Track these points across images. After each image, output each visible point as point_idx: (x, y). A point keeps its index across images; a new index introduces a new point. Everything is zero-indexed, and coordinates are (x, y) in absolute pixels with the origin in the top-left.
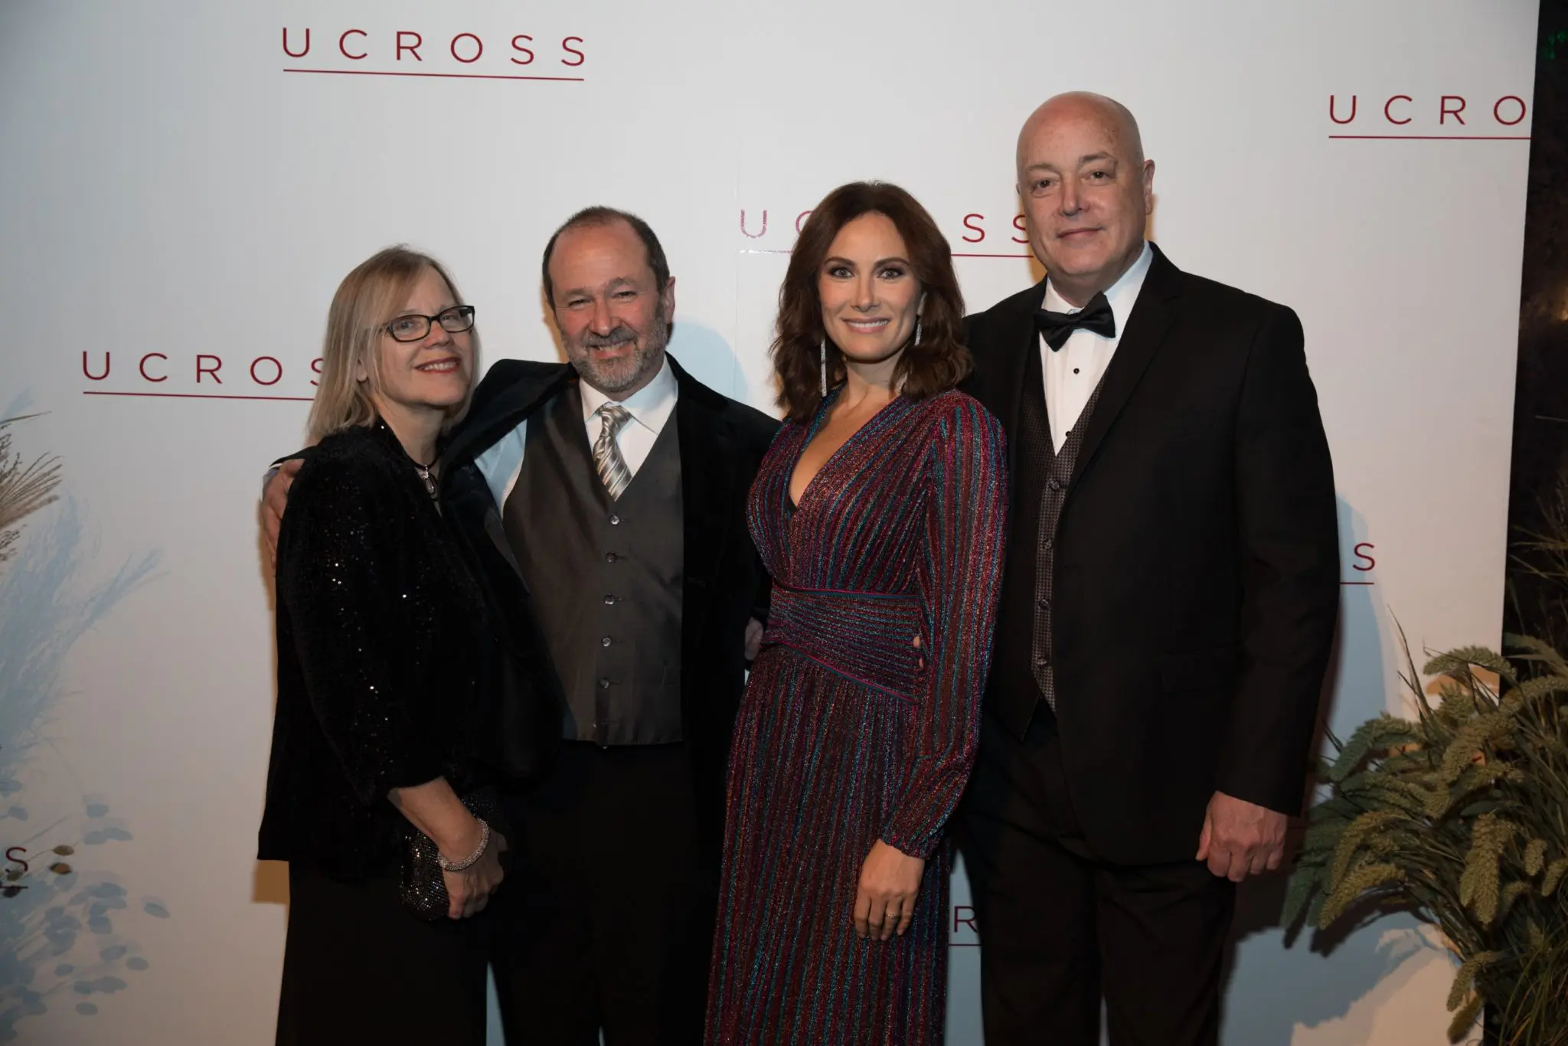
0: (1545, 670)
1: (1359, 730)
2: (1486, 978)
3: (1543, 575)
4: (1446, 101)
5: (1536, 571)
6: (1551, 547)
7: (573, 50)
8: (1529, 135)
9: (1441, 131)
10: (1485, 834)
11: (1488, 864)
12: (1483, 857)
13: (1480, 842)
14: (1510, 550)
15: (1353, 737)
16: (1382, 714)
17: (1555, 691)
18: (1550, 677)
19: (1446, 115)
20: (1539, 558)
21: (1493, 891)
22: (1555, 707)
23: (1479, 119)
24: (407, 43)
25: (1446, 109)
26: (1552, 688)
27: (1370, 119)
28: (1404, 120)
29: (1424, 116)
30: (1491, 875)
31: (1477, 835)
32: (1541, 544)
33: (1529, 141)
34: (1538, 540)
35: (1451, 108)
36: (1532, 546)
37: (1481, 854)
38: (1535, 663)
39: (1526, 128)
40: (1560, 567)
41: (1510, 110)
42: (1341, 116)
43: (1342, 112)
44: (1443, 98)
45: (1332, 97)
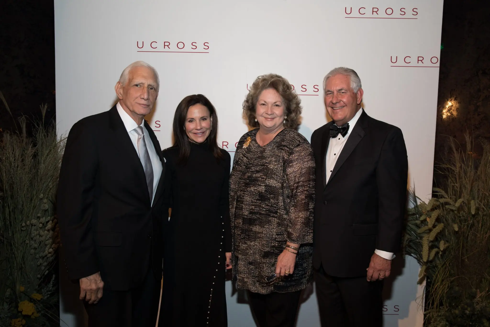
0: (442, 197)
2: (427, 270)
3: (443, 173)
4: (419, 58)
5: (441, 173)
6: (443, 166)
7: (206, 46)
8: (439, 66)
9: (418, 65)
11: (426, 247)
12: (425, 245)
13: (424, 242)
14: (434, 167)
17: (444, 202)
18: (443, 199)
19: (419, 61)
20: (440, 169)
21: (427, 254)
22: (444, 205)
23: (427, 62)
24: (167, 45)
26: (444, 201)
27: (401, 62)
28: (409, 62)
29: (414, 61)
30: (427, 250)
31: (424, 240)
32: (441, 165)
33: (439, 68)
34: (440, 165)
35: (420, 59)
36: (439, 166)
38: (440, 195)
39: (438, 64)
40: (445, 171)
41: (434, 60)
42: (393, 61)
43: (394, 60)
44: (418, 57)
45: (391, 57)
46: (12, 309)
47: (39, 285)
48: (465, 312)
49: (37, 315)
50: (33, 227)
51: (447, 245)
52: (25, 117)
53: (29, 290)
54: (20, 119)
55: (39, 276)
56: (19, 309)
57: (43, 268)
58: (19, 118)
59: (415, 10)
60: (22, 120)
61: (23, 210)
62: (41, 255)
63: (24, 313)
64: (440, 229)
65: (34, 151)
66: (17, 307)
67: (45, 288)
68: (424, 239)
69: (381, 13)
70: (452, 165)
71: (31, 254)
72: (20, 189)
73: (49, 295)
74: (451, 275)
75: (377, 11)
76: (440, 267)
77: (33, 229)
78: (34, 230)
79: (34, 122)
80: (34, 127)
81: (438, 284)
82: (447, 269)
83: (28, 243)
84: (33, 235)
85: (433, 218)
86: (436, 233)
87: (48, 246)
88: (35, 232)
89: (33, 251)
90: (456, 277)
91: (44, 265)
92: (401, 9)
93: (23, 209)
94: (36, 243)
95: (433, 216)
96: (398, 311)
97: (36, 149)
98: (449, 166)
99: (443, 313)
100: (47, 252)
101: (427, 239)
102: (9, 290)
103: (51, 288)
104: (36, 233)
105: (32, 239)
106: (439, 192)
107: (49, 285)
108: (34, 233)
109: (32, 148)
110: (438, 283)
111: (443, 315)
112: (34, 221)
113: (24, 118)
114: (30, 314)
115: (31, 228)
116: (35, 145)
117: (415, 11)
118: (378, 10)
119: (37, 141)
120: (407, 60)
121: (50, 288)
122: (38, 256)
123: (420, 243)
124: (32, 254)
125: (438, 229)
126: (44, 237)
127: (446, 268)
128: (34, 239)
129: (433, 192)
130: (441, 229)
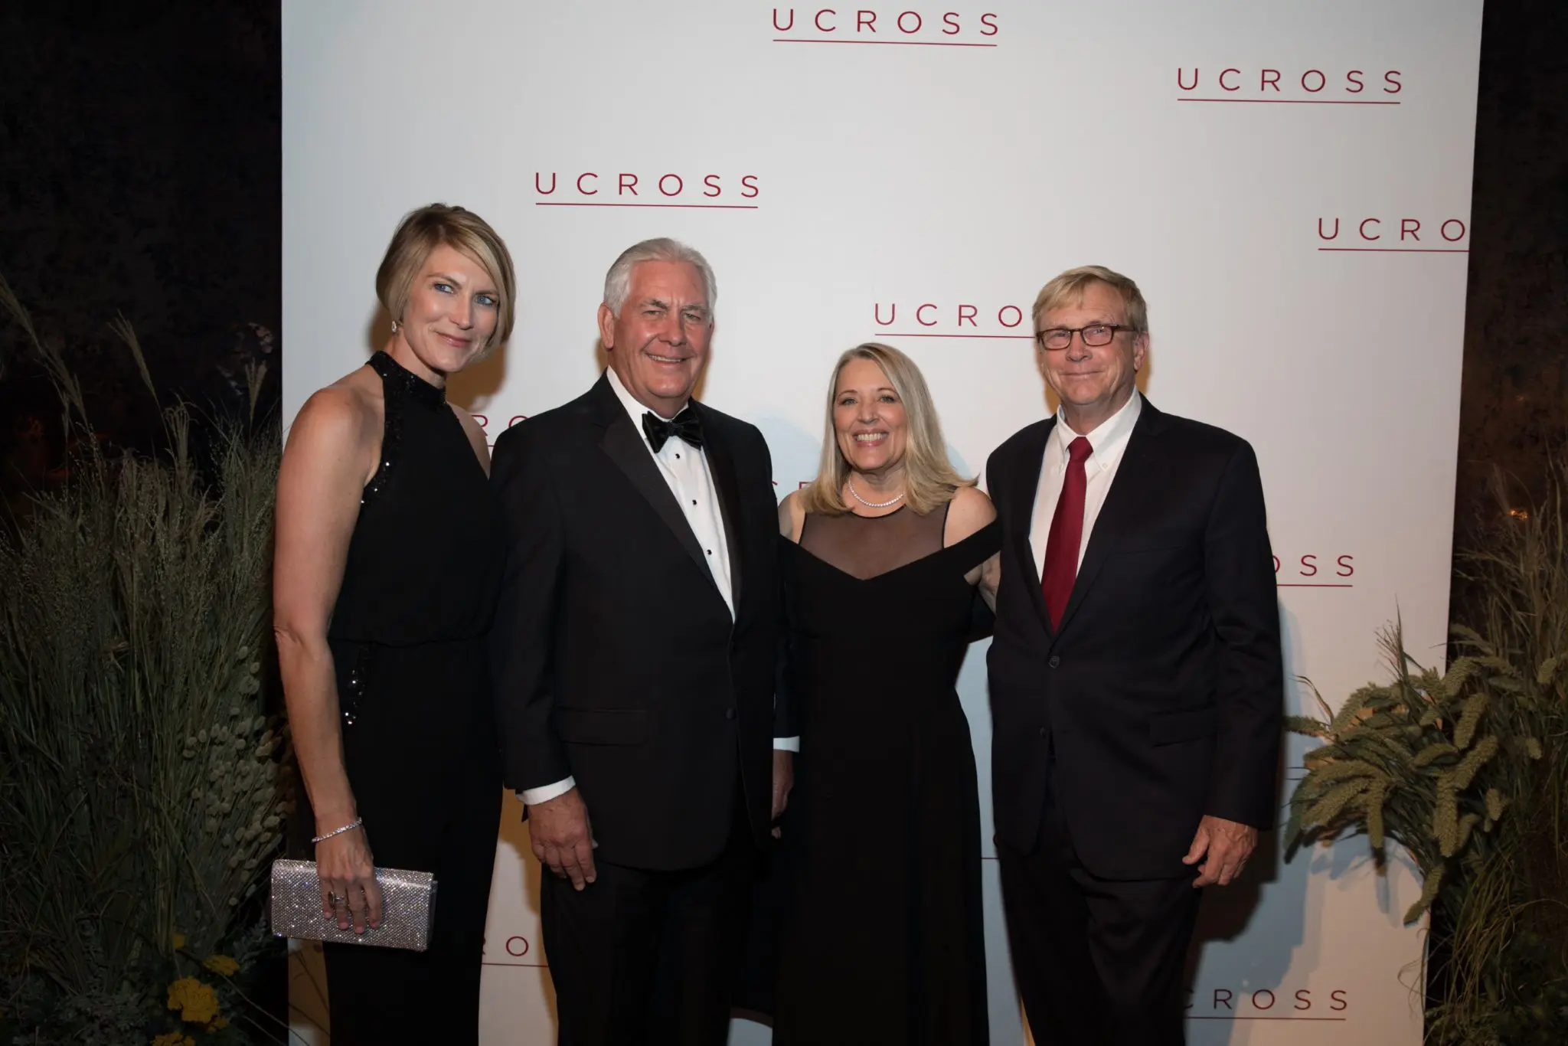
1: (1353, 696)
3: (1471, 579)
4: (1406, 223)
6: (1473, 557)
7: (750, 186)
8: (1467, 248)
9: (1401, 245)
10: (1446, 789)
11: (1449, 812)
12: (1445, 806)
13: (1443, 795)
15: (1348, 701)
16: (1369, 684)
19: (1405, 233)
21: (1452, 833)
23: (1430, 236)
24: (627, 182)
25: (1406, 229)
27: (1349, 236)
28: (1375, 237)
29: (1389, 234)
30: (1452, 820)
31: (1441, 789)
32: (1467, 555)
33: (1467, 253)
35: (1409, 228)
37: (1444, 804)
38: (1467, 646)
39: (1465, 243)
41: (1453, 230)
42: (1327, 234)
43: (1328, 231)
44: (1404, 221)
45: (1320, 220)
46: (151, 1002)
47: (229, 928)
48: (1561, 1011)
49: (223, 1022)
50: (215, 747)
51: (1506, 801)
52: (188, 407)
53: (197, 945)
54: (171, 412)
55: (233, 901)
56: (171, 1005)
57: (245, 876)
58: (171, 409)
59: (1391, 77)
60: (177, 416)
61: (187, 695)
62: (238, 837)
63: (187, 1017)
64: (1488, 754)
65: (212, 513)
66: (163, 998)
67: (244, 938)
68: (1441, 787)
69: (1290, 87)
70: (1503, 555)
71: (208, 833)
72: (180, 632)
73: (255, 962)
74: (1514, 898)
75: (1277, 80)
76: (1480, 872)
77: (213, 757)
78: (217, 758)
79: (216, 423)
80: (216, 436)
81: (1477, 925)
82: (1504, 877)
83: (198, 799)
84: (217, 772)
85: (1470, 719)
86: (1478, 765)
87: (262, 808)
88: (221, 762)
89: (212, 823)
90: (1528, 901)
91: (247, 865)
92: (1349, 75)
93: (188, 690)
94: (224, 799)
95: (1468, 714)
96: (1344, 1008)
97: (220, 505)
98: (1489, 557)
99: (1487, 1015)
100: (257, 826)
101: (1449, 785)
102: (138, 944)
103: (260, 939)
104: (223, 768)
105: (212, 784)
106: (1466, 636)
107: (254, 927)
108: (219, 768)
109: (207, 501)
110: (1477, 922)
111: (1486, 1022)
112: (219, 731)
113: (183, 411)
114: (205, 1018)
115: (210, 752)
116: (215, 495)
117: (1393, 81)
118: (1279, 78)
119: (222, 480)
120: (1370, 229)
121: (258, 939)
122: (227, 839)
123: (1420, 796)
124: (211, 833)
125: (1483, 754)
126: (249, 780)
127: (1498, 875)
128: (216, 786)
129: (1451, 637)
130: (1491, 753)
